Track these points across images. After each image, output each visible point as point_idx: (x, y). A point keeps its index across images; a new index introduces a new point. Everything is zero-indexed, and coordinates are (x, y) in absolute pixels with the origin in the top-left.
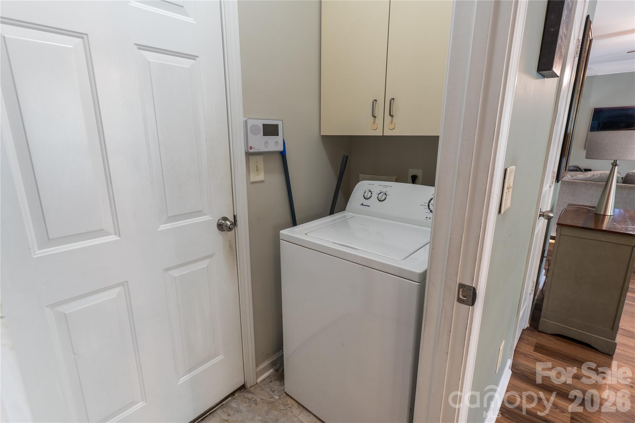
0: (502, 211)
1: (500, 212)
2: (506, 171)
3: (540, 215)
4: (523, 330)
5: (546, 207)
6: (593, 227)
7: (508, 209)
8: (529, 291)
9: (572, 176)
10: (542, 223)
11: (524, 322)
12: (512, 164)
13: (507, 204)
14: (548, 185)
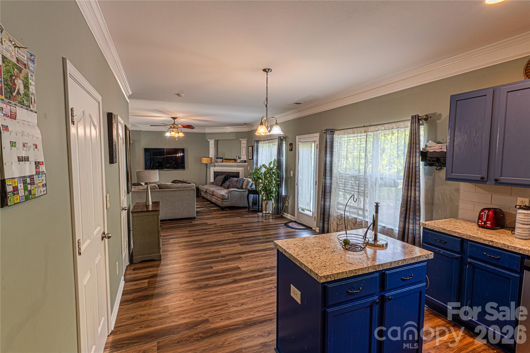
0: (108, 208)
1: (107, 209)
2: (106, 196)
3: (122, 210)
4: (127, 266)
5: (125, 205)
6: (146, 210)
7: (109, 207)
8: (126, 246)
9: (138, 188)
10: (124, 213)
11: (126, 262)
12: (107, 194)
13: (108, 206)
14: (124, 196)
